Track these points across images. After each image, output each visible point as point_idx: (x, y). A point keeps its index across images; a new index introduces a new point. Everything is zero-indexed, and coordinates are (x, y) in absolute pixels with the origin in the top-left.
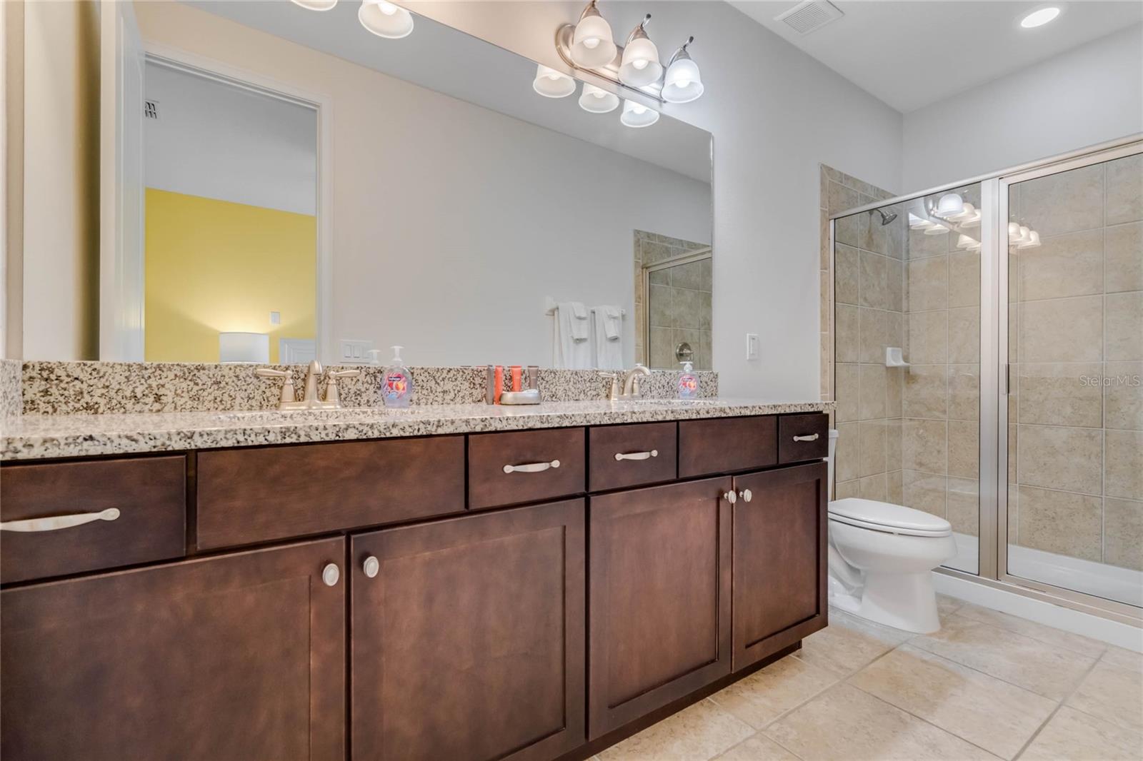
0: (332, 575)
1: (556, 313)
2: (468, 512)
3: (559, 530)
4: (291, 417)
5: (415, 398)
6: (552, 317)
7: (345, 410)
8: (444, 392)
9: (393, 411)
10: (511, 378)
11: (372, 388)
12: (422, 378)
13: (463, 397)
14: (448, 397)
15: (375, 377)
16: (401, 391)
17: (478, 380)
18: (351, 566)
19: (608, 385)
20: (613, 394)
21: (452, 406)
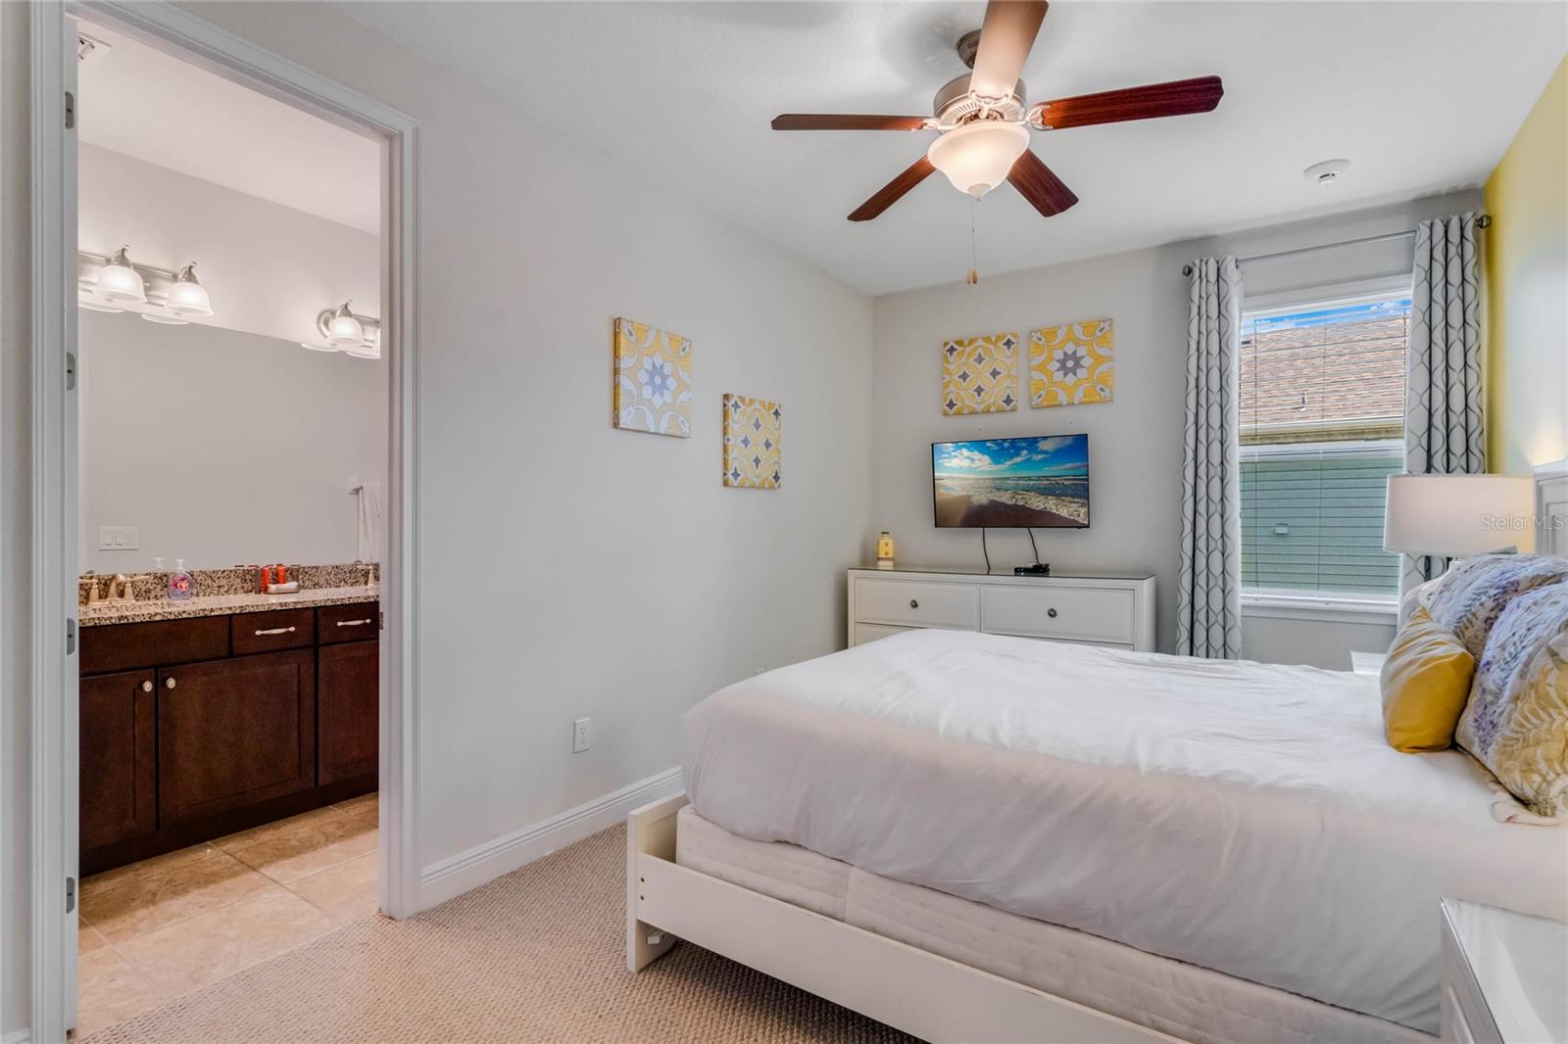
0: (148, 686)
1: (360, 492)
2: (231, 655)
3: (296, 666)
4: (100, 609)
5: (195, 591)
6: (356, 496)
7: (140, 603)
8: (220, 587)
9: (177, 602)
10: (277, 575)
11: (159, 587)
12: (201, 577)
13: (236, 589)
14: (222, 590)
15: (162, 579)
16: (184, 589)
17: (248, 577)
18: (160, 684)
19: (366, 574)
20: (369, 581)
21: (226, 595)
